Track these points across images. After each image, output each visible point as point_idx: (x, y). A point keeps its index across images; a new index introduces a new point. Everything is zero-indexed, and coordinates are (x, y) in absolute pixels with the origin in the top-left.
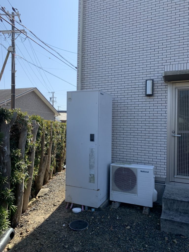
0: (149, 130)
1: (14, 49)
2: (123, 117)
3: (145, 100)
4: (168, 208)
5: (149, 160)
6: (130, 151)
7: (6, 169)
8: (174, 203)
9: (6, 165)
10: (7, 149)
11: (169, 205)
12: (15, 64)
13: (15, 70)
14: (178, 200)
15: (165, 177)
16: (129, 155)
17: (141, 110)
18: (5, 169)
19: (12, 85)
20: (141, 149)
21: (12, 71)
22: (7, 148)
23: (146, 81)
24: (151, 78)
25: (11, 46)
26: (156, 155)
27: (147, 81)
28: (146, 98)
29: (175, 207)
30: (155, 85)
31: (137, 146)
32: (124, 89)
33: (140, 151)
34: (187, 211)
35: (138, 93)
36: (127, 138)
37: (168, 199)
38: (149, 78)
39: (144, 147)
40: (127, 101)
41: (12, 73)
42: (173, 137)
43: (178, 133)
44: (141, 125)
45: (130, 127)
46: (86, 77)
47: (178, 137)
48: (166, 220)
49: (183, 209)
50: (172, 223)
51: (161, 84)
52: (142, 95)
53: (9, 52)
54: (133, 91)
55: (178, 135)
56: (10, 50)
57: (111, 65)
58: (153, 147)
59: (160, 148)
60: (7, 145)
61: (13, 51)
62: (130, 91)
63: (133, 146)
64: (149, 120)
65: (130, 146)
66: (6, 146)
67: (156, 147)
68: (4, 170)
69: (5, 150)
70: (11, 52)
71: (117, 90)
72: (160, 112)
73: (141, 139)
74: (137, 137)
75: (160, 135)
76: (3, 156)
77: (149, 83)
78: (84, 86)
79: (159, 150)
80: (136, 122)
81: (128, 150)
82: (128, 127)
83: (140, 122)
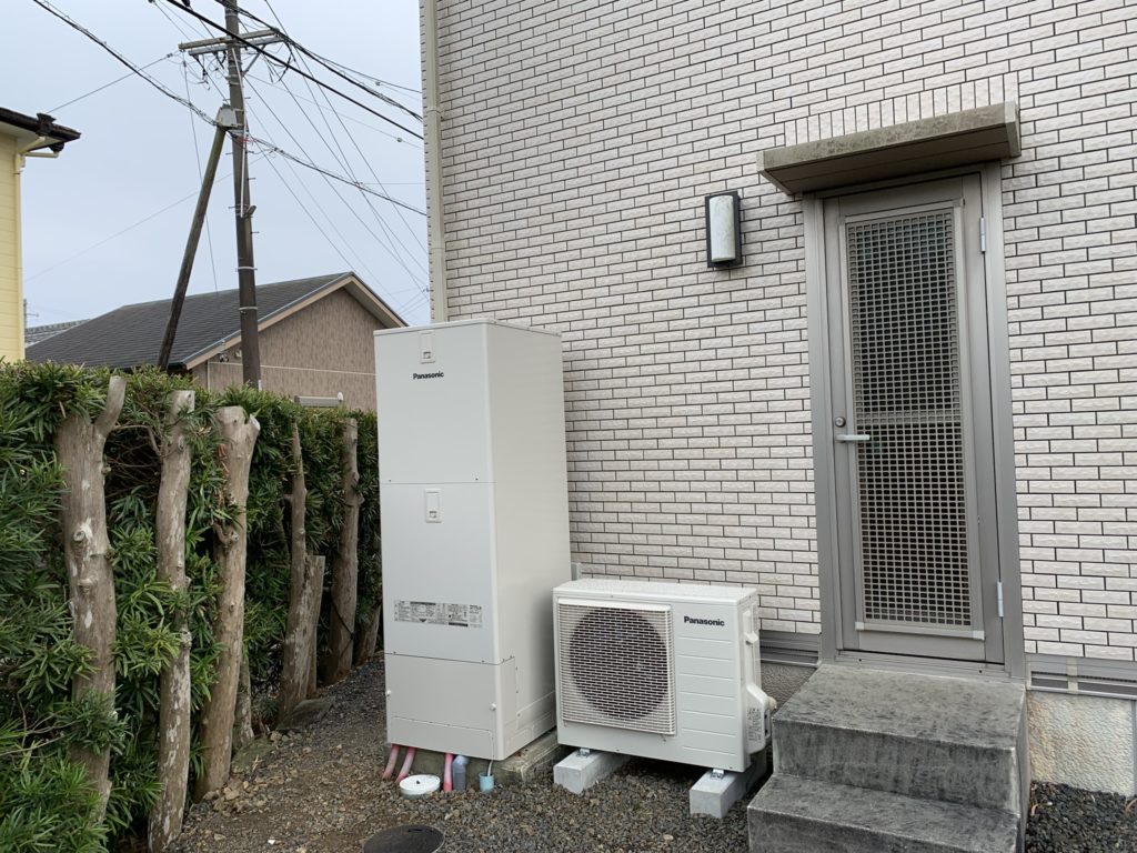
0: (732, 419)
1: (241, 116)
2: (624, 372)
3: (709, 288)
4: (798, 766)
5: (740, 554)
6: (660, 518)
7: (89, 615)
8: (821, 741)
9: (92, 597)
10: (94, 532)
11: (799, 751)
12: (247, 180)
13: (252, 204)
14: (836, 730)
15: (816, 629)
16: (659, 539)
17: (697, 333)
18: (85, 614)
19: (240, 271)
20: (704, 508)
21: (238, 212)
22: (94, 525)
23: (707, 200)
24: (731, 185)
25: (229, 102)
26: (773, 532)
27: (711, 201)
28: (713, 276)
29: (826, 761)
30: (751, 214)
31: (688, 497)
32: (620, 247)
33: (702, 518)
34: (877, 777)
35: (679, 259)
36: (643, 465)
37: (793, 724)
38: (720, 187)
39: (719, 497)
40: (636, 297)
41: (238, 218)
42: (838, 446)
43: (860, 428)
44: (699, 399)
45: (655, 411)
46: (463, 206)
47: (860, 444)
48: (769, 818)
49: (860, 769)
50: (796, 830)
51: (772, 210)
52: (695, 268)
53: (222, 130)
54: (656, 252)
55: (859, 433)
56: (225, 124)
57: (559, 145)
58: (754, 497)
59: (787, 498)
60: (93, 515)
61: (236, 125)
62: (646, 253)
63: (670, 497)
64: (730, 375)
65: (658, 497)
66: (89, 521)
67: (767, 497)
68: (82, 616)
69: (79, 534)
70: (228, 128)
71: (592, 252)
72: (779, 336)
73: (703, 464)
74: (686, 453)
75: (781, 440)
76: (78, 562)
77: (721, 210)
78: (456, 245)
79: (785, 509)
80: (675, 389)
81: (652, 518)
82: (647, 412)
83: (696, 388)
